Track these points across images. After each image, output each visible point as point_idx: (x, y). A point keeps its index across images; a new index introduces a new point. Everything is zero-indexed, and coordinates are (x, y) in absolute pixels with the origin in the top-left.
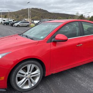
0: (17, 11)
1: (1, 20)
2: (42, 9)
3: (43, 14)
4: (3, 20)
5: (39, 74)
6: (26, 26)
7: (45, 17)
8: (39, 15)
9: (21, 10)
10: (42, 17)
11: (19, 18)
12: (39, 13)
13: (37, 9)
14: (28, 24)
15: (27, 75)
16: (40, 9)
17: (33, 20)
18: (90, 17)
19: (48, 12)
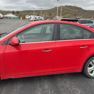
0: (51, 9)
1: (33, 18)
3: (77, 12)
4: (35, 18)
8: (72, 12)
9: (54, 8)
10: (75, 15)
11: (52, 16)
19: (82, 9)
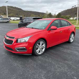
2: (16, 7)
3: (18, 12)
5: (45, 46)
6: (6, 22)
7: (19, 14)
8: (14, 12)
10: (17, 14)
12: (14, 10)
13: (12, 7)
14: (8, 20)
15: (40, 47)
16: (15, 7)
17: (10, 17)
18: (56, 15)
